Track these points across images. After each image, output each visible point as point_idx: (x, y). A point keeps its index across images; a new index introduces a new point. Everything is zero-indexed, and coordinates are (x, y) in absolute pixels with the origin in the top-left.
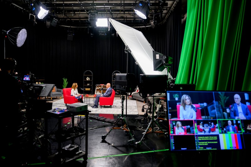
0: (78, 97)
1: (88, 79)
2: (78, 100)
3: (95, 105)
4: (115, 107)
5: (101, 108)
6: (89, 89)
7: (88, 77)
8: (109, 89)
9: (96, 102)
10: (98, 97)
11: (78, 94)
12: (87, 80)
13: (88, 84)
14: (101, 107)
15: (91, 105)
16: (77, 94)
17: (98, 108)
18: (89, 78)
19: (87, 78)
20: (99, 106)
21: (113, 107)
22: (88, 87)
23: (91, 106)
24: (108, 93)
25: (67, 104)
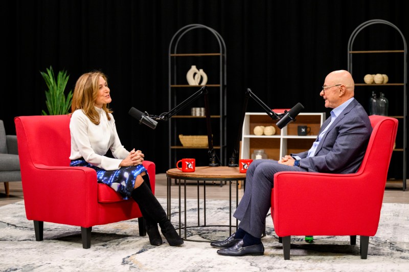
0: (120, 179)
1: (195, 77)
2: (117, 199)
3: (241, 234)
4: (387, 250)
5: (287, 257)
6: (200, 141)
7: (194, 68)
8: (345, 113)
9: (244, 211)
10: (261, 174)
11: (119, 149)
12: (193, 82)
13: (198, 112)
14: (288, 249)
15: (216, 236)
16: (109, 154)
17: (261, 253)
18: (201, 72)
19: (190, 75)
20: (270, 242)
21: (377, 254)
22: (195, 128)
23: (214, 244)
24: (341, 140)
25: (47, 225)
